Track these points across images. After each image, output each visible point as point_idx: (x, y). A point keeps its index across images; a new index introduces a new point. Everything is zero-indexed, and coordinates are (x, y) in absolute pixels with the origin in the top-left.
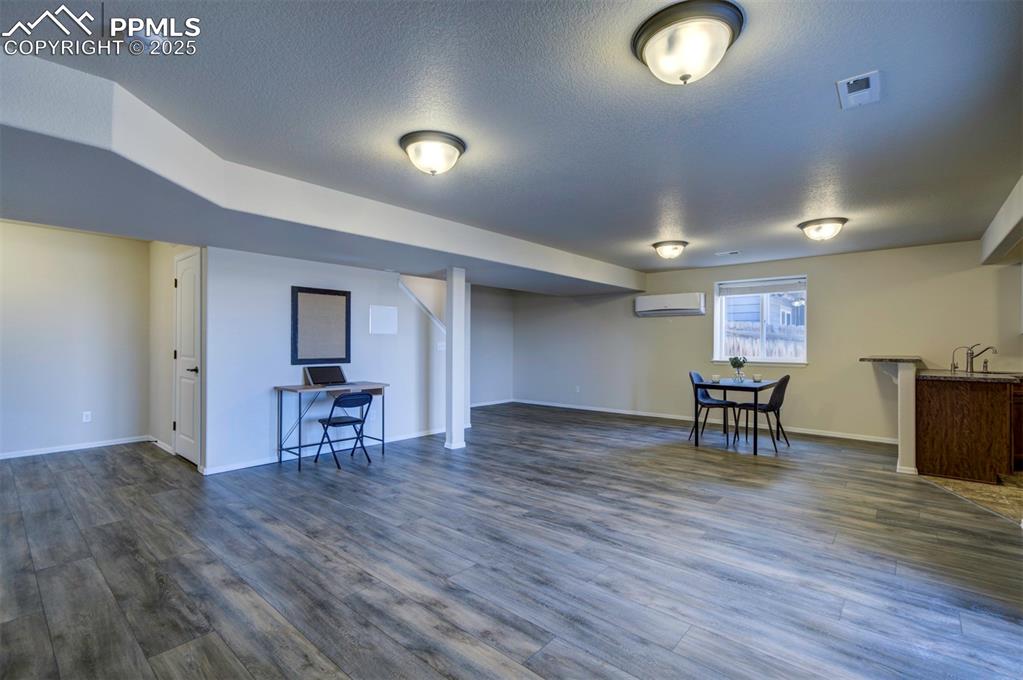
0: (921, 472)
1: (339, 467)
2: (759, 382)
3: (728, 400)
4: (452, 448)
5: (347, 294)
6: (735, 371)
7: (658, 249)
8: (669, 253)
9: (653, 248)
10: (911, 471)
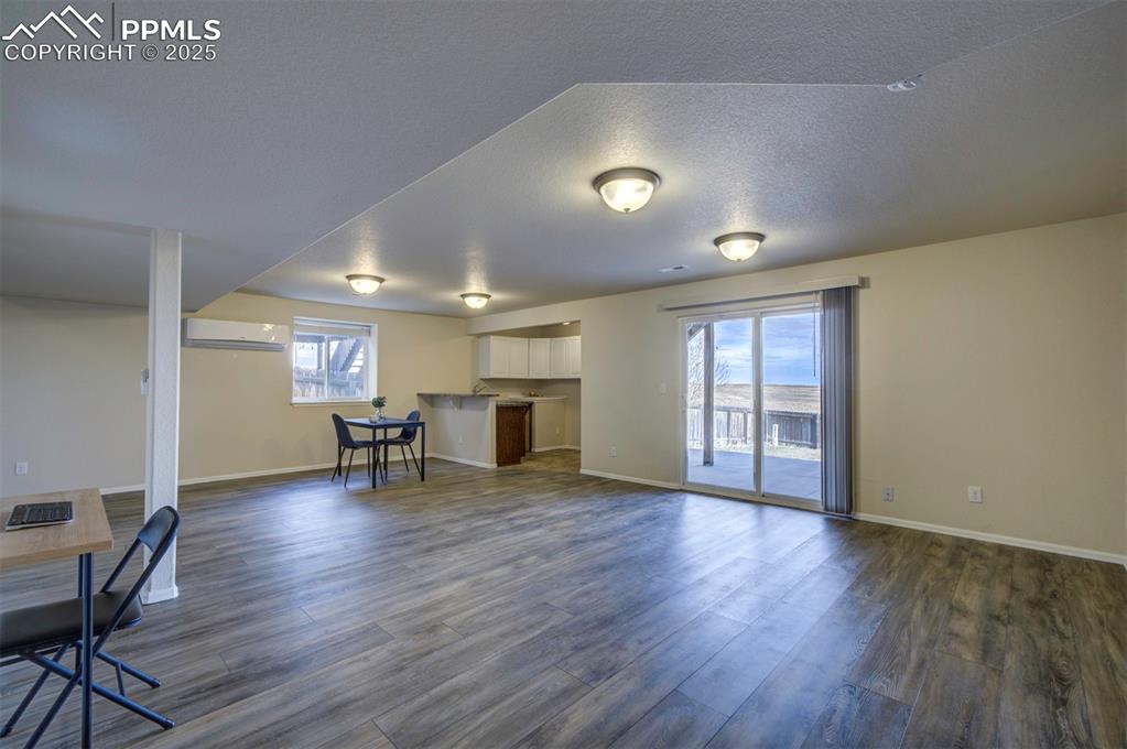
0: (498, 466)
3: (388, 437)
6: (377, 410)
9: (347, 281)
10: (495, 465)
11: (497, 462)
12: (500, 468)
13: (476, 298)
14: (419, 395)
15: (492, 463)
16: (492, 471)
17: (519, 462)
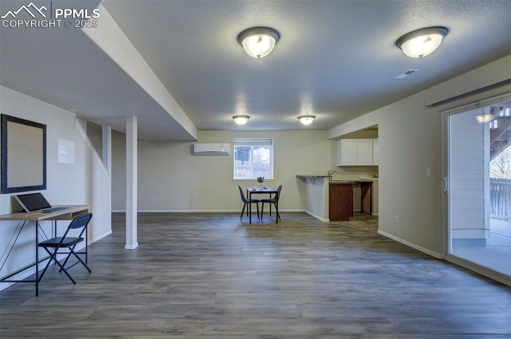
0: (330, 221)
1: (74, 283)
2: (267, 189)
4: (133, 248)
5: (43, 127)
6: (260, 184)
7: (235, 119)
8: (241, 121)
9: (232, 119)
10: (328, 220)
11: (329, 218)
12: (333, 222)
13: (305, 119)
14: (296, 176)
15: (325, 218)
16: (326, 223)
17: (348, 220)
